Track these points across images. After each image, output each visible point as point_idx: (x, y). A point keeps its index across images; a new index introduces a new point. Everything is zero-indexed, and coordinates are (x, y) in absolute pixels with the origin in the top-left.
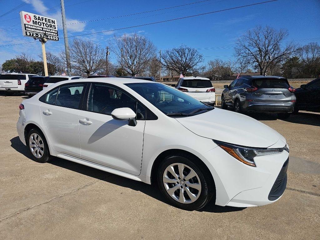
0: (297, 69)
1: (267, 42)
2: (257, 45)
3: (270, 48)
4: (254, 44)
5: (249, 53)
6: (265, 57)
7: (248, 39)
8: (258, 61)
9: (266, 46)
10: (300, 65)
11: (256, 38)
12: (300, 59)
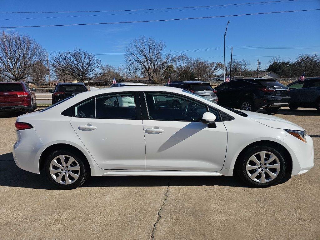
0: (176, 75)
1: (151, 52)
2: (144, 53)
3: (153, 57)
4: (141, 52)
5: (138, 60)
6: (150, 64)
7: (135, 47)
8: (145, 68)
9: (151, 54)
10: (175, 71)
11: (142, 48)
12: (175, 66)
